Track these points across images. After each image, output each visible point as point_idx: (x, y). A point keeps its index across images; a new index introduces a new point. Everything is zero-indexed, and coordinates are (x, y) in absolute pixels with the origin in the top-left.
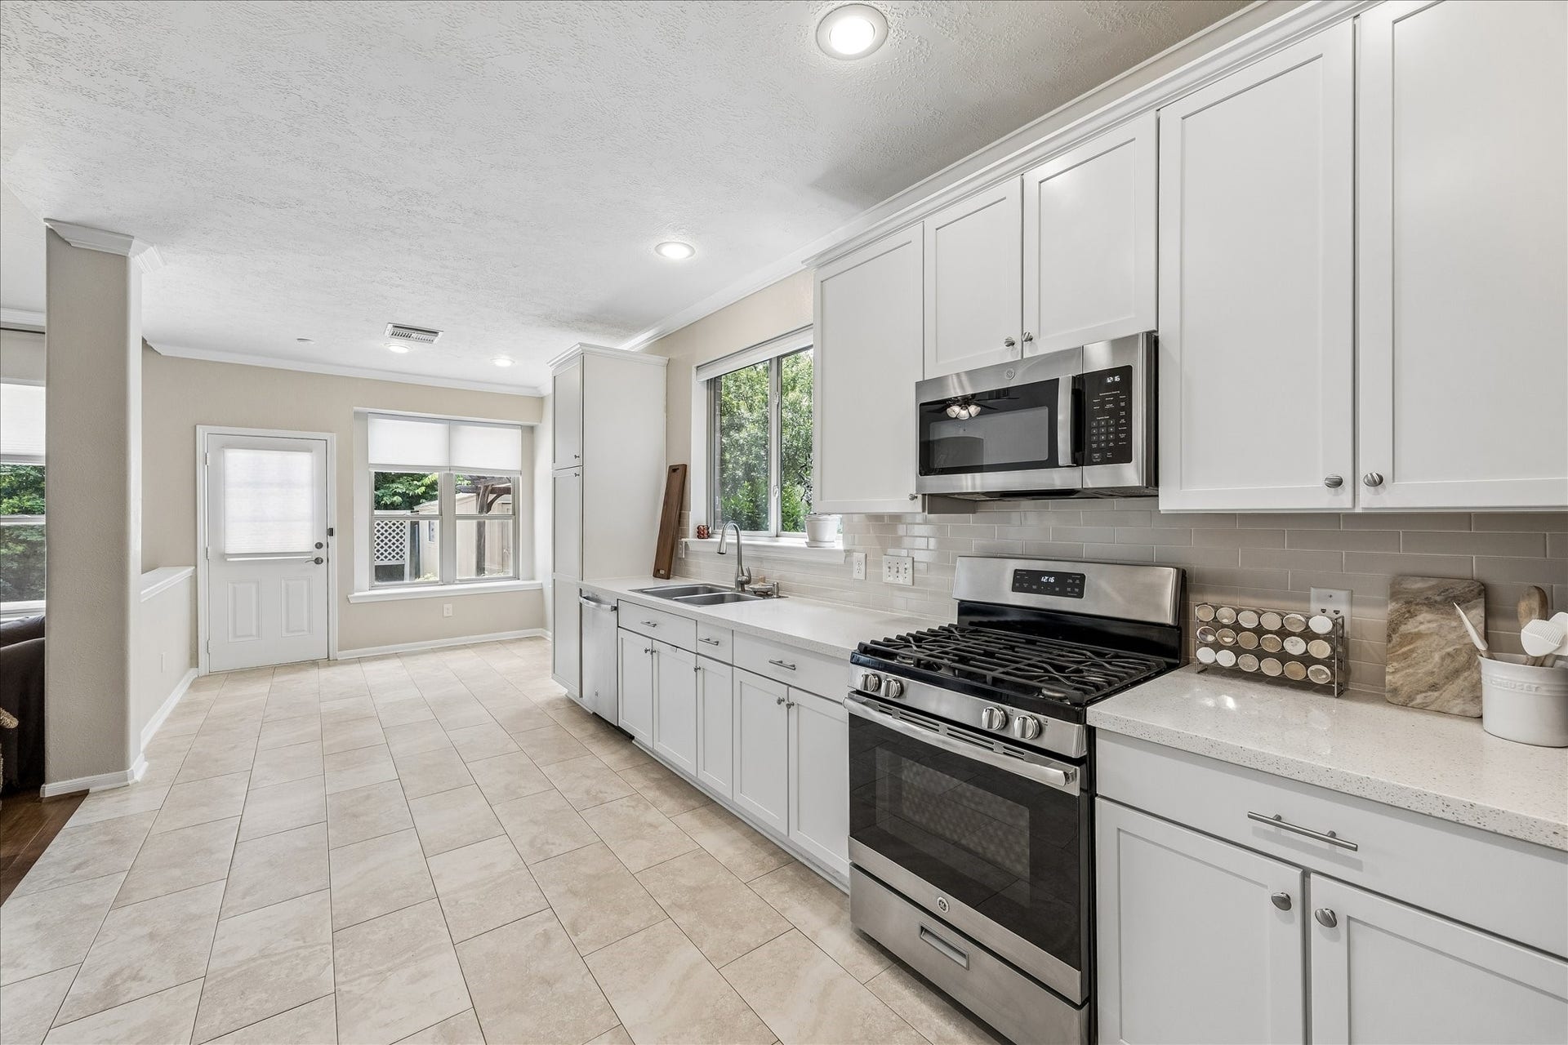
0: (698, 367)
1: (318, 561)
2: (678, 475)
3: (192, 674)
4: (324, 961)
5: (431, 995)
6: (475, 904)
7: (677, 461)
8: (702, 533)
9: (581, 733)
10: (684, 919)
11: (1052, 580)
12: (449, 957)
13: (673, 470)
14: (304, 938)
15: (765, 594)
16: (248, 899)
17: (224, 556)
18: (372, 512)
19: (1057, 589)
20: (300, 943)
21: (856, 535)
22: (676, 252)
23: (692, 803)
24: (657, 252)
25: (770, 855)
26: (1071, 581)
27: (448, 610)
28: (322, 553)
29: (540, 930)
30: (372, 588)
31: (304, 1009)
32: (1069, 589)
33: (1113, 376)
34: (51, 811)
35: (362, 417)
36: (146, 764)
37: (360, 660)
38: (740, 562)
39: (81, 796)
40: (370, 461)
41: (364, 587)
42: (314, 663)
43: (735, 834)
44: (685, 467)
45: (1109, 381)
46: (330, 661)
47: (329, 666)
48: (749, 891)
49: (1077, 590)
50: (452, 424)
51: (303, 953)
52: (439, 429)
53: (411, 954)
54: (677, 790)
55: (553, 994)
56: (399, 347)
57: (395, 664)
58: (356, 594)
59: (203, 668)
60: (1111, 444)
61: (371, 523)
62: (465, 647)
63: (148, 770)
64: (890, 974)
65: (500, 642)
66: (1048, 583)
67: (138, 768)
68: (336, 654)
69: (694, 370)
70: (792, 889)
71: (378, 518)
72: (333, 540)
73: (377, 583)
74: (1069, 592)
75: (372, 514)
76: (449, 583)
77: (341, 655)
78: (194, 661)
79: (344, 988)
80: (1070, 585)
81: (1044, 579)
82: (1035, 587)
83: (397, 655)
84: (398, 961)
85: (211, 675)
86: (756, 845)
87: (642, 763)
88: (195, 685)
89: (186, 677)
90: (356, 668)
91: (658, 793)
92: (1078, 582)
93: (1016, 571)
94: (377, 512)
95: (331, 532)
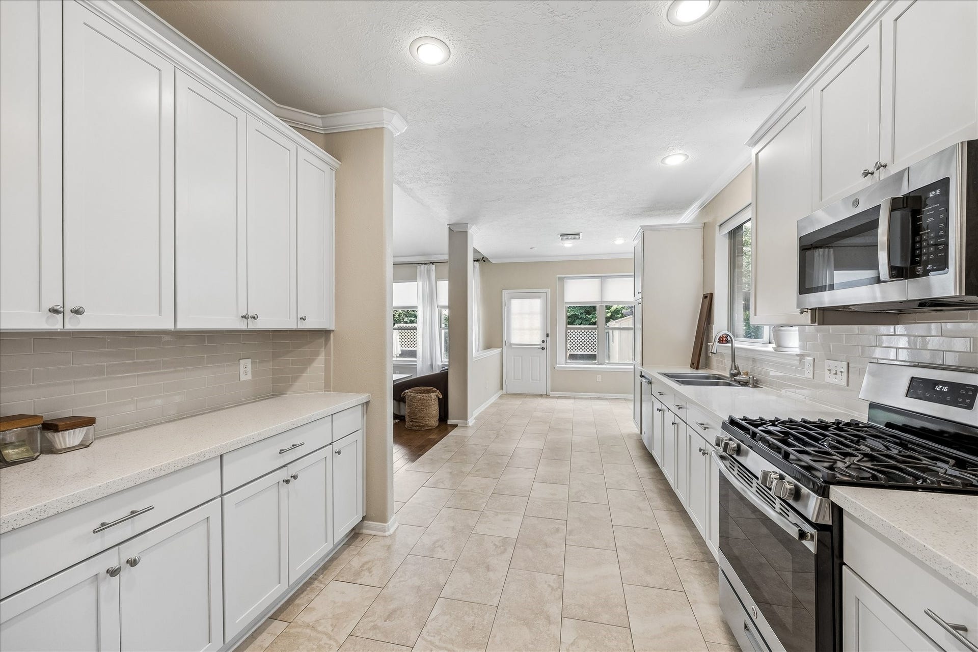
0: (720, 225)
1: (543, 349)
2: (709, 299)
3: (500, 393)
4: (485, 501)
5: (507, 528)
6: (539, 505)
7: (708, 291)
8: (723, 340)
9: (635, 453)
10: (622, 555)
11: (945, 389)
12: (520, 519)
13: (705, 297)
14: (483, 491)
15: (745, 384)
16: (477, 473)
17: (511, 344)
18: (567, 326)
19: (949, 398)
20: (482, 492)
21: (808, 343)
22: (675, 160)
23: (673, 508)
24: (664, 164)
25: (701, 552)
26: (964, 392)
27: (599, 378)
28: (544, 345)
29: (557, 527)
30: (566, 363)
31: (473, 512)
32: (960, 400)
33: (935, 190)
34: (449, 428)
35: (562, 280)
36: (475, 421)
37: (558, 397)
38: (733, 360)
39: (455, 426)
40: (565, 301)
41: (562, 362)
42: (541, 396)
43: (688, 533)
44: (712, 295)
45: (931, 196)
46: (547, 396)
47: (547, 398)
48: (671, 562)
49: (968, 401)
50: (603, 278)
51: (481, 495)
52: (597, 282)
53: (508, 511)
54: (669, 498)
55: (546, 551)
56: (568, 244)
57: (572, 401)
58: (558, 366)
59: (504, 391)
60: (932, 256)
61: (566, 331)
62: (607, 399)
63: (475, 423)
64: (731, 649)
65: (625, 399)
66: (941, 392)
67: (471, 421)
68: (550, 393)
69: (717, 228)
70: (700, 575)
71: (570, 329)
72: (549, 339)
73: (568, 361)
74: (960, 403)
75: (567, 327)
76: (601, 364)
77: (552, 394)
78: (502, 388)
79: (485, 512)
80: (961, 396)
81: (938, 388)
82: (927, 395)
83: (574, 398)
84: (504, 512)
85: (507, 394)
86: (696, 544)
87: (658, 478)
88: (501, 397)
89: (498, 393)
90: (555, 400)
91: (655, 495)
92: (970, 393)
93: (912, 378)
94: (568, 326)
95: (548, 335)
